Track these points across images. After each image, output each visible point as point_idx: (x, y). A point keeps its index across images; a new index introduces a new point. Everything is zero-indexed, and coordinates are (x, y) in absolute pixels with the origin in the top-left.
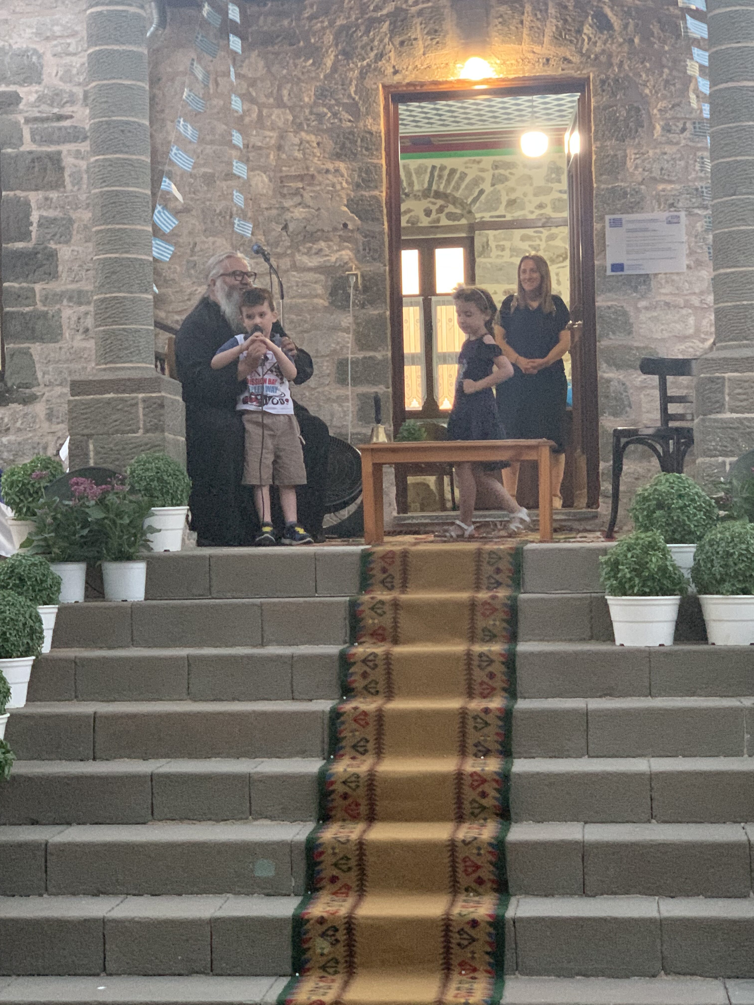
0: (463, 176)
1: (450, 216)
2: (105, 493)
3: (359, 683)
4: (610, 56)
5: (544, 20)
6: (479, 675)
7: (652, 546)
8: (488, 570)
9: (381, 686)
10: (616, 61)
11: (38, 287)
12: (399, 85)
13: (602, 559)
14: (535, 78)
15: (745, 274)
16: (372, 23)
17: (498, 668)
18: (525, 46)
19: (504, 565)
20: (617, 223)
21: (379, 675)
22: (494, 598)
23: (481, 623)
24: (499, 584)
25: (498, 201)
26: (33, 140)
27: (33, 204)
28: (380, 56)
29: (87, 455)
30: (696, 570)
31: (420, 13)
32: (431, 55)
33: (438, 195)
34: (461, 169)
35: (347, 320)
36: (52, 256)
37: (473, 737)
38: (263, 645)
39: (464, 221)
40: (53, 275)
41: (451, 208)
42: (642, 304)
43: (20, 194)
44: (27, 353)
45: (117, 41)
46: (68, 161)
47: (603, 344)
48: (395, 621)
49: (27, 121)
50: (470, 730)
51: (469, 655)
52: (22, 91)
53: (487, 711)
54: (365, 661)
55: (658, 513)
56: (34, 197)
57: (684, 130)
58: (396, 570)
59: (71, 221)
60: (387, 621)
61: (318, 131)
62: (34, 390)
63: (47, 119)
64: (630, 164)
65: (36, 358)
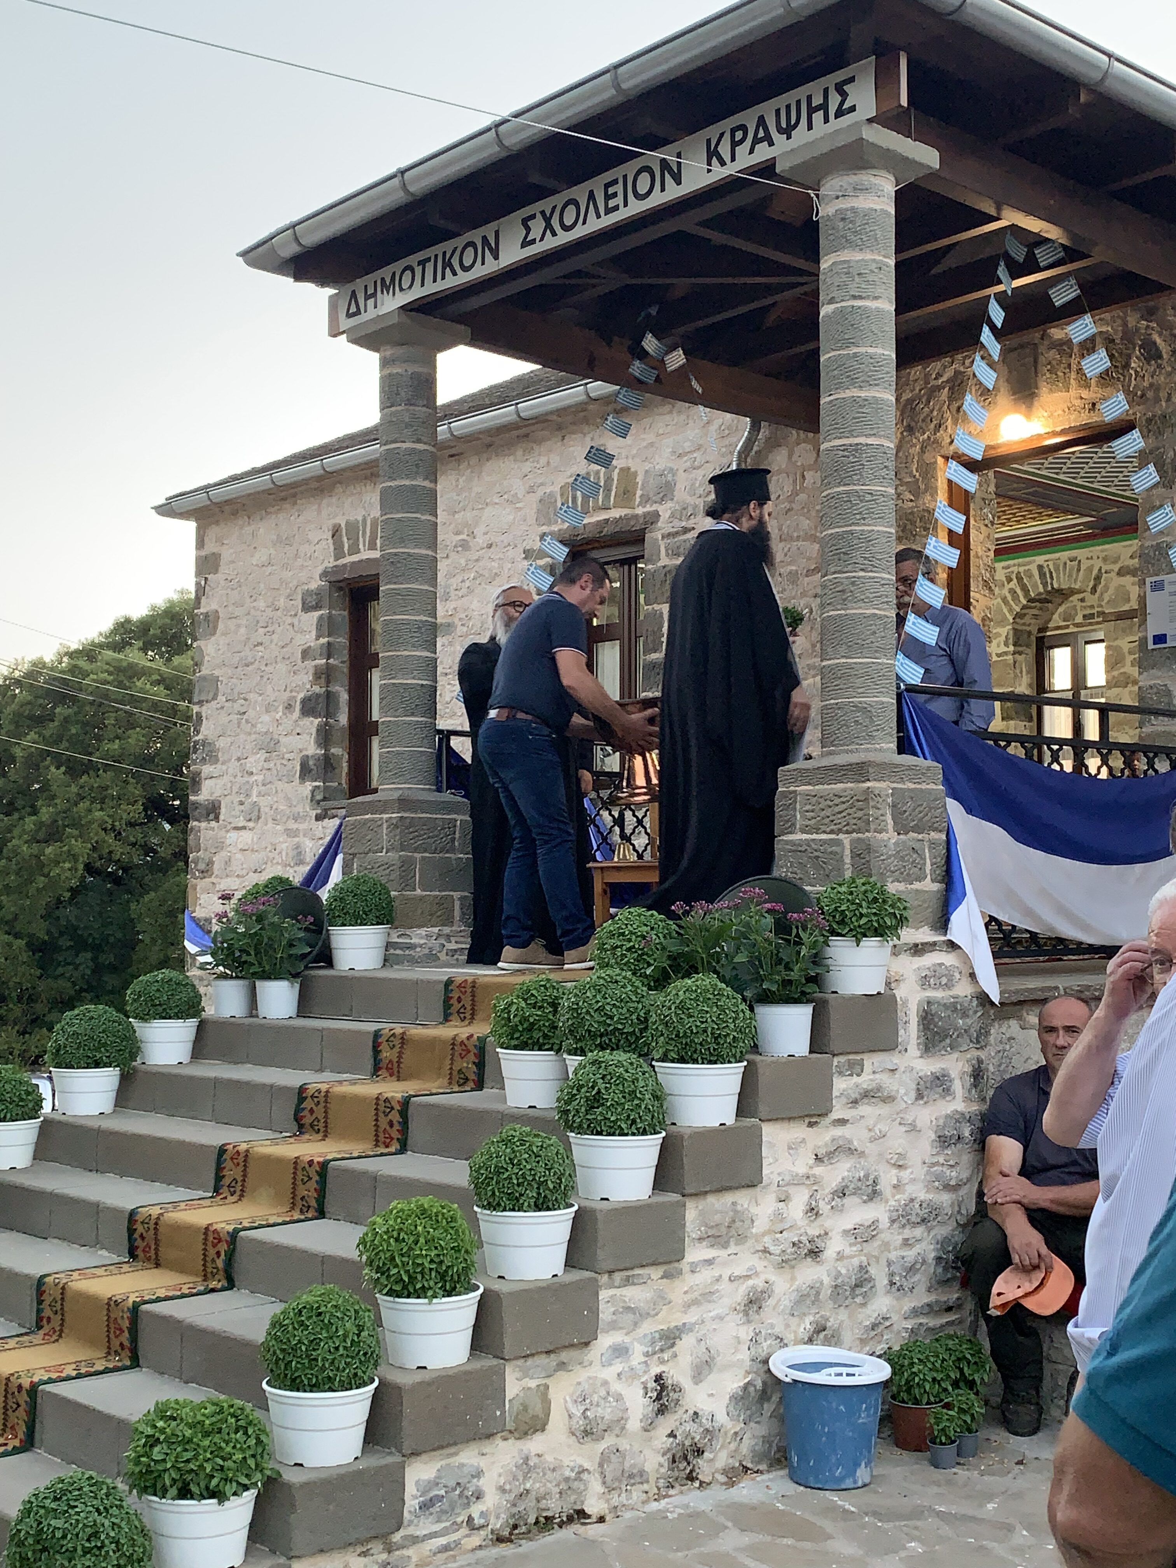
3: (308, 1120)
4: (1158, 390)
6: (383, 1122)
9: (321, 1124)
16: (933, 392)
17: (395, 1117)
18: (1073, 393)
20: (1158, 587)
21: (319, 1111)
22: (469, 1038)
23: (459, 1067)
28: (939, 427)
37: (301, 1190)
48: (401, 1055)
50: (299, 1182)
51: (376, 1097)
53: (311, 1163)
54: (312, 1097)
58: (467, 1001)
60: (395, 1055)
63: (677, 533)
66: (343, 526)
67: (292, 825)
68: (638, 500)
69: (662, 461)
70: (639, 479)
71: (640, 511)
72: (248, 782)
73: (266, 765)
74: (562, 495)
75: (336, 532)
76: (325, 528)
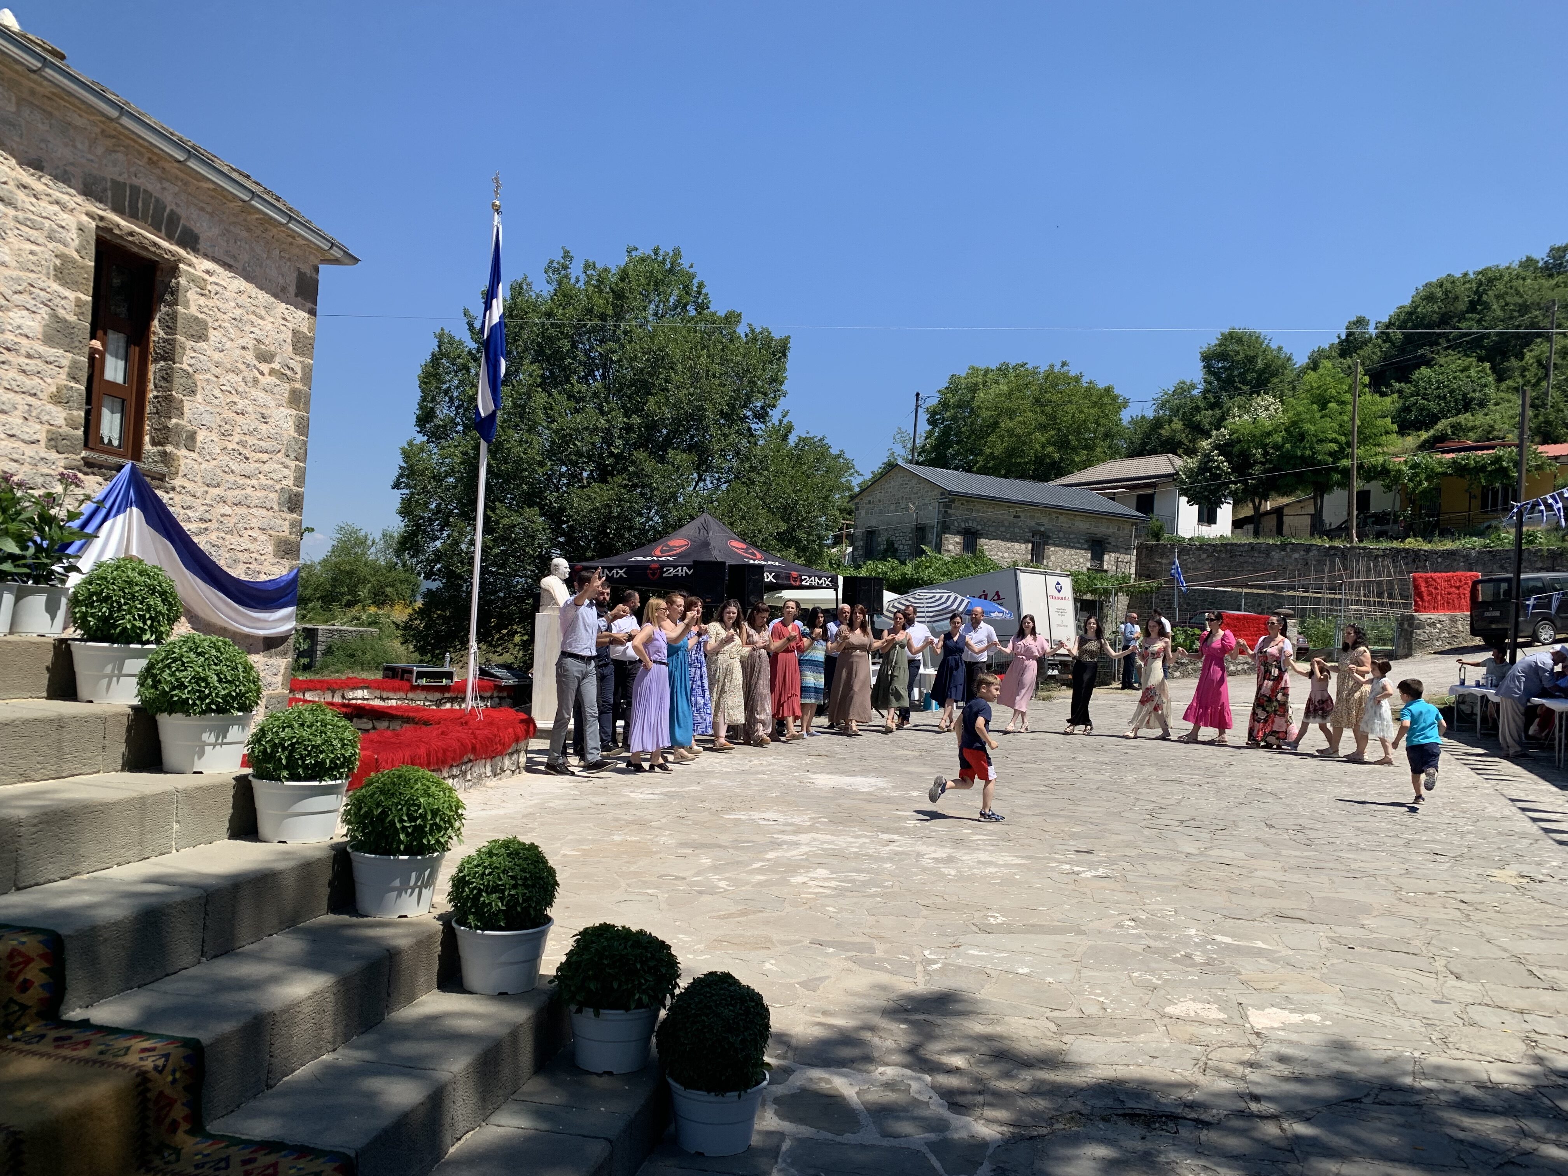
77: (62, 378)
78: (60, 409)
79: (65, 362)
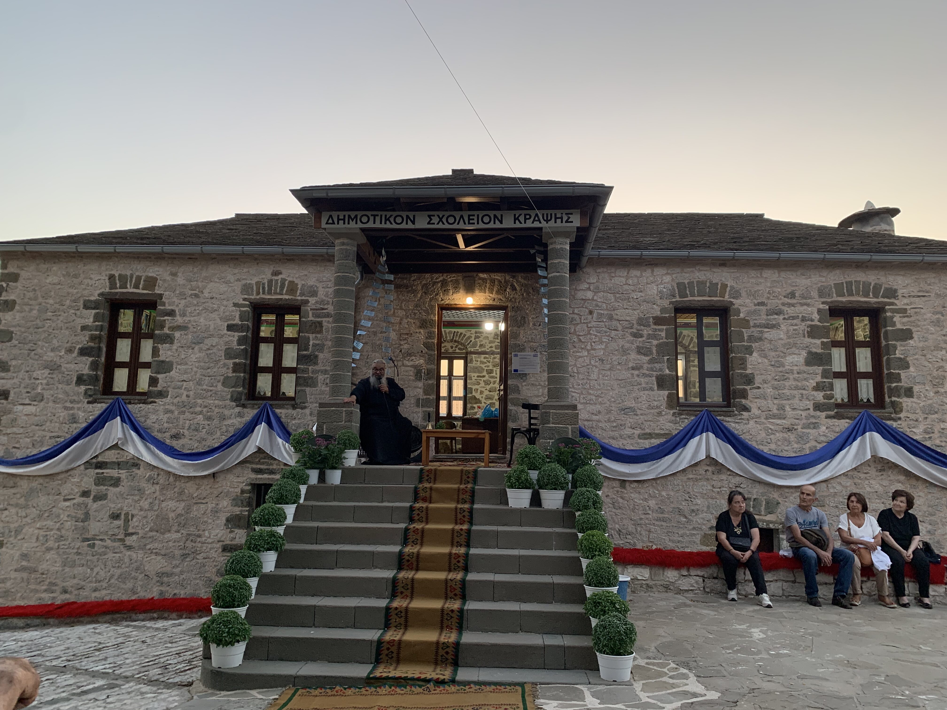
0: (465, 335)
1: (459, 349)
2: (328, 444)
3: (416, 518)
4: (515, 299)
5: (493, 286)
6: (459, 516)
7: (522, 471)
8: (465, 477)
9: (424, 519)
10: (517, 301)
11: (310, 368)
12: (443, 304)
13: (505, 475)
14: (490, 305)
15: (558, 376)
16: (435, 283)
17: (466, 514)
18: (487, 294)
19: (471, 475)
20: (516, 355)
21: (423, 515)
22: (466, 487)
23: (461, 496)
24: (468, 482)
25: (477, 345)
26: (313, 316)
27: (311, 339)
28: (437, 295)
29: (323, 430)
30: (538, 480)
31: (451, 281)
32: (455, 295)
33: (455, 341)
34: (464, 333)
35: (420, 384)
36: (316, 357)
37: (456, 539)
38: (382, 502)
39: (464, 351)
40: (316, 364)
41: (460, 346)
42: (524, 384)
43: (306, 334)
44: (304, 391)
45: (345, 286)
46: (325, 324)
47: (510, 397)
48: (431, 494)
49: (311, 309)
50: (455, 537)
51: (456, 508)
52: (310, 299)
53: (461, 530)
54: (418, 509)
55: (526, 459)
56: (311, 336)
57: (540, 325)
58: (432, 476)
59: (324, 345)
60: (428, 494)
61: (414, 319)
62: (306, 404)
63: (317, 310)
64: (521, 336)
65: (307, 393)
66: (117, 275)
67: (68, 405)
68: (298, 294)
69: (311, 282)
70: (299, 286)
71: (299, 298)
72: (34, 383)
73: (49, 376)
74: (256, 285)
75: (111, 277)
76: (103, 274)
77: (819, 379)
78: (819, 392)
79: (820, 372)
